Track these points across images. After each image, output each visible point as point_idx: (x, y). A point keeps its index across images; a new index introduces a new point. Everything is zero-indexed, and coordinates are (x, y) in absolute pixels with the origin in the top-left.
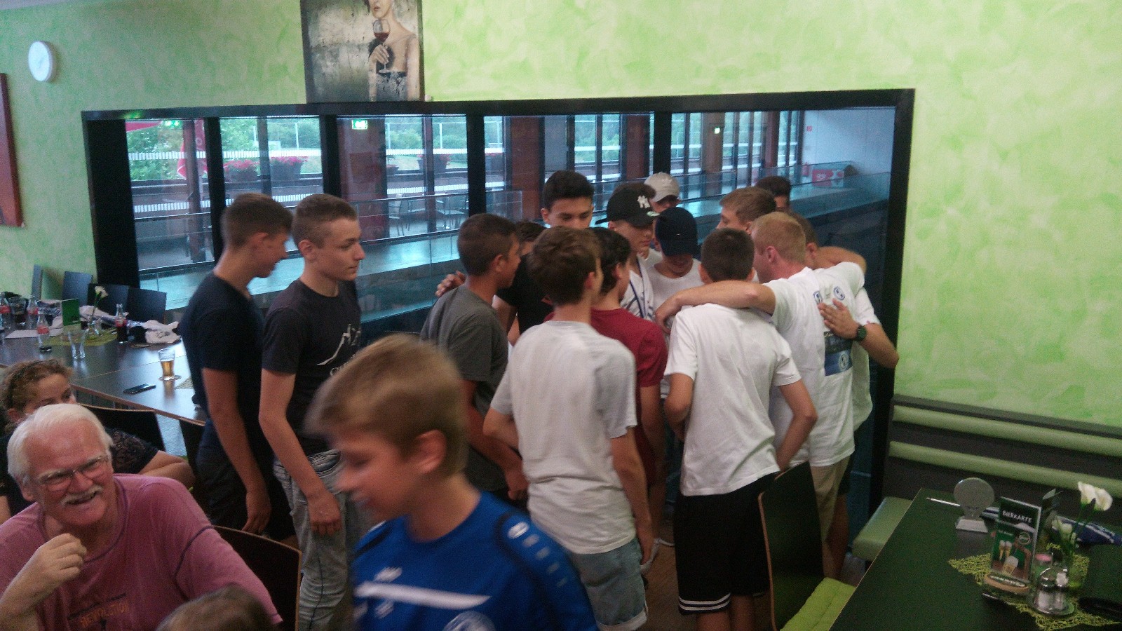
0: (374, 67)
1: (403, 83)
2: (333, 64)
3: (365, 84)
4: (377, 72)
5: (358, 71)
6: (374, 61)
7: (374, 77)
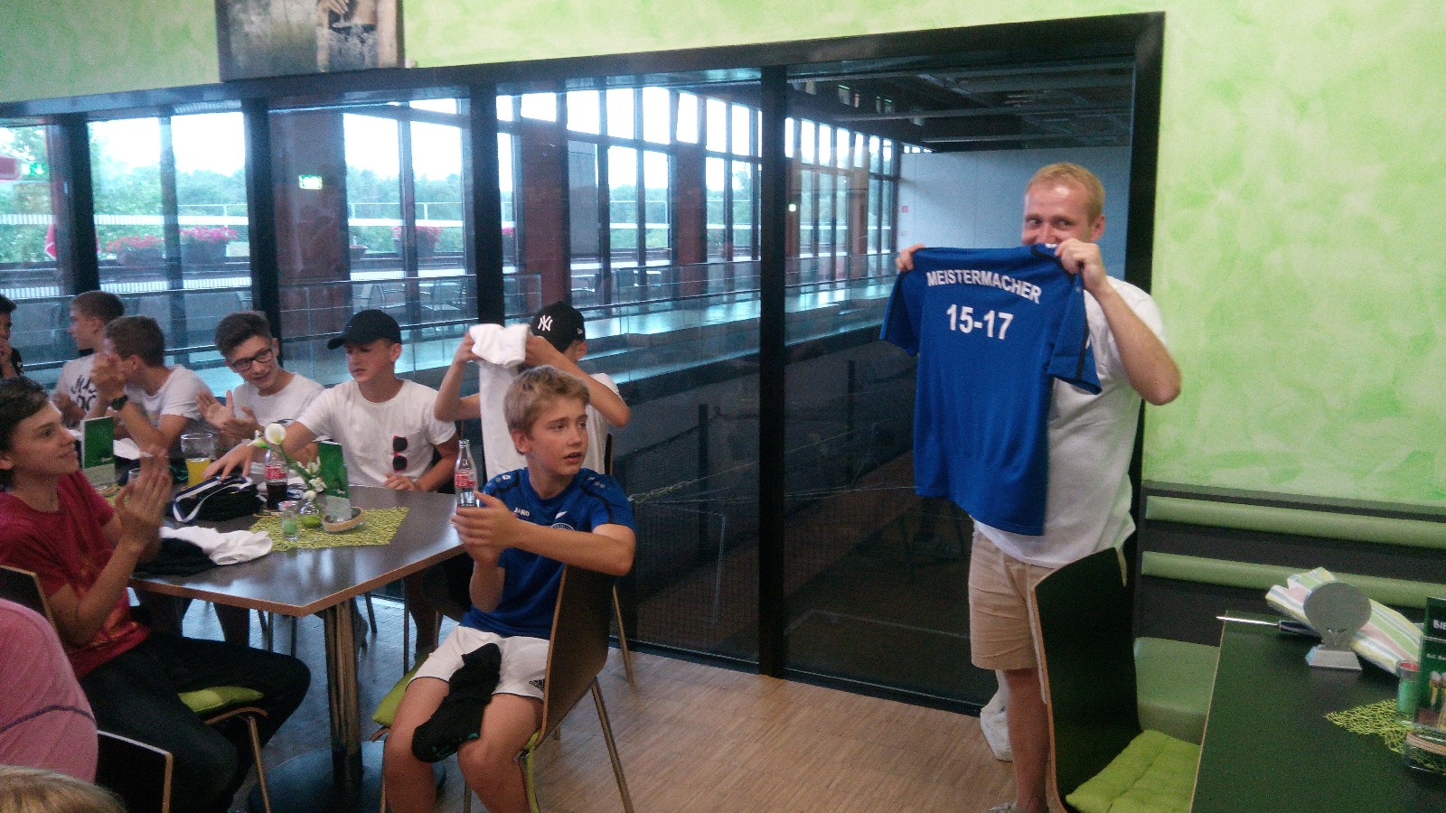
0: (325, 20)
1: (370, 42)
2: (260, 18)
3: (310, 45)
4: (331, 27)
5: (300, 27)
6: (324, 10)
7: (324, 35)
